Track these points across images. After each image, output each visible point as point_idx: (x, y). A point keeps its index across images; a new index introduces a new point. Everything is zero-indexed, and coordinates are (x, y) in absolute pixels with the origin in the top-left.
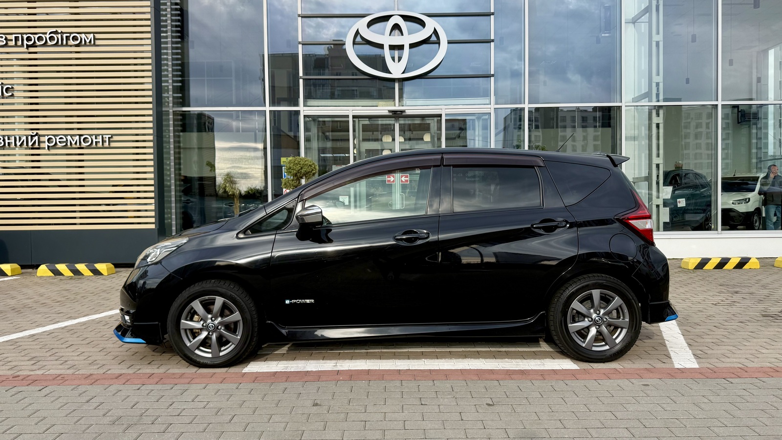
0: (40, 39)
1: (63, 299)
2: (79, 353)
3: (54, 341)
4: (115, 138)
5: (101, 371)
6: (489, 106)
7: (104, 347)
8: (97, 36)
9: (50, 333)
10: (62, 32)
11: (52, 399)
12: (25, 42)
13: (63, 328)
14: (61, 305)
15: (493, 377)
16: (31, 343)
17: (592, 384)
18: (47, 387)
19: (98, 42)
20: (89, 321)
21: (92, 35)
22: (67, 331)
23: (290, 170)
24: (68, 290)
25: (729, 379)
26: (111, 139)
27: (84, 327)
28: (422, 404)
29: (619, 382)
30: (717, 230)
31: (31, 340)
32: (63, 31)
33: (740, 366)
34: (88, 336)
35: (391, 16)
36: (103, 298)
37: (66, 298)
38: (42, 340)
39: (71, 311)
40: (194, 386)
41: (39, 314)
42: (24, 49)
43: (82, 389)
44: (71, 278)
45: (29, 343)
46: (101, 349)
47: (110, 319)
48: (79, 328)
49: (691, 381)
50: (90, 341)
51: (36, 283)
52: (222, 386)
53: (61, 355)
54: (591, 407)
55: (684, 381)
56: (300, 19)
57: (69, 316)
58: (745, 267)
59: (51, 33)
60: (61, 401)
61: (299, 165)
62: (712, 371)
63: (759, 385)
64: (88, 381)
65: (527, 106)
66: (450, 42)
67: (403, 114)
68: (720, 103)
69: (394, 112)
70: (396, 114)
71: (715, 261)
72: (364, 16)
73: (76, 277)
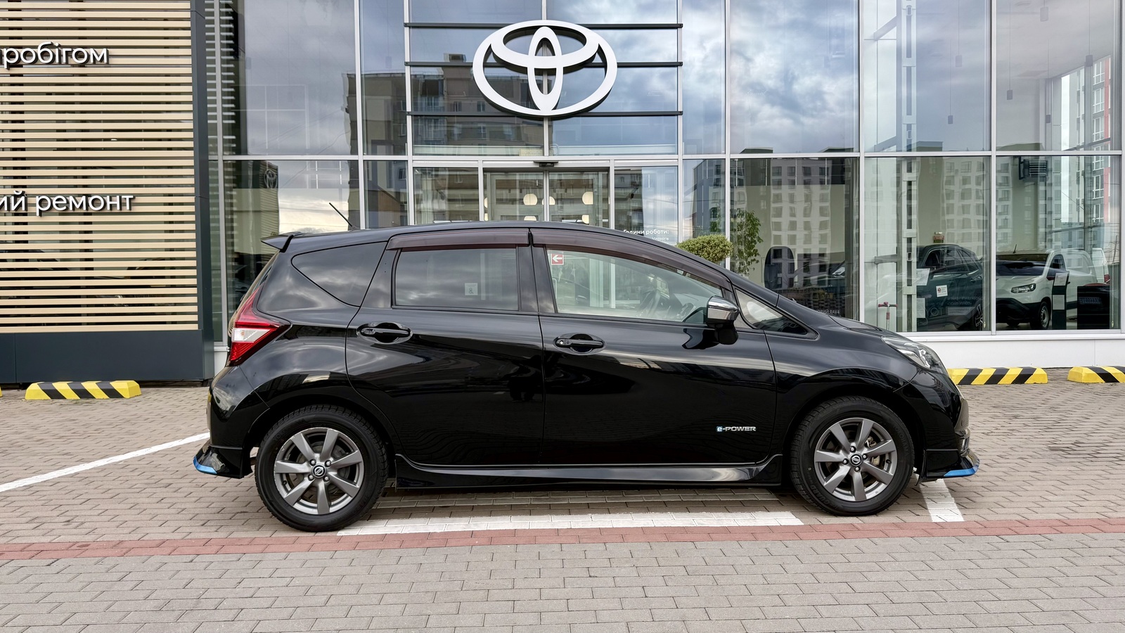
1: (68, 434)
2: (100, 511)
3: (62, 494)
4: (139, 200)
5: (135, 537)
6: (676, 157)
7: (136, 502)
8: (112, 51)
9: (54, 483)
11: (69, 577)
13: (72, 476)
14: (66, 442)
15: (687, 537)
16: (28, 497)
17: (821, 545)
18: (58, 560)
19: (113, 61)
20: (109, 464)
22: (79, 479)
24: (74, 420)
25: (1003, 537)
26: (133, 201)
27: (102, 474)
28: (590, 576)
29: (857, 541)
30: (990, 330)
31: (27, 493)
33: (1019, 518)
34: (111, 487)
36: (127, 432)
37: (73, 431)
38: (44, 493)
39: (81, 451)
40: (269, 556)
41: (34, 455)
42: (4, 70)
43: (109, 562)
44: (76, 403)
45: (24, 498)
46: (132, 505)
47: (140, 462)
48: (96, 475)
49: (953, 540)
50: (114, 494)
51: (25, 411)
52: (311, 555)
53: (74, 514)
54: (820, 577)
55: (944, 540)
56: (407, 29)
57: (80, 457)
58: (1029, 381)
60: (82, 580)
62: (981, 526)
63: (1043, 544)
64: (117, 551)
65: (728, 157)
66: (620, 65)
67: (555, 166)
68: (994, 153)
69: (543, 164)
70: (545, 166)
71: (988, 372)
72: (498, 27)
73: (83, 401)
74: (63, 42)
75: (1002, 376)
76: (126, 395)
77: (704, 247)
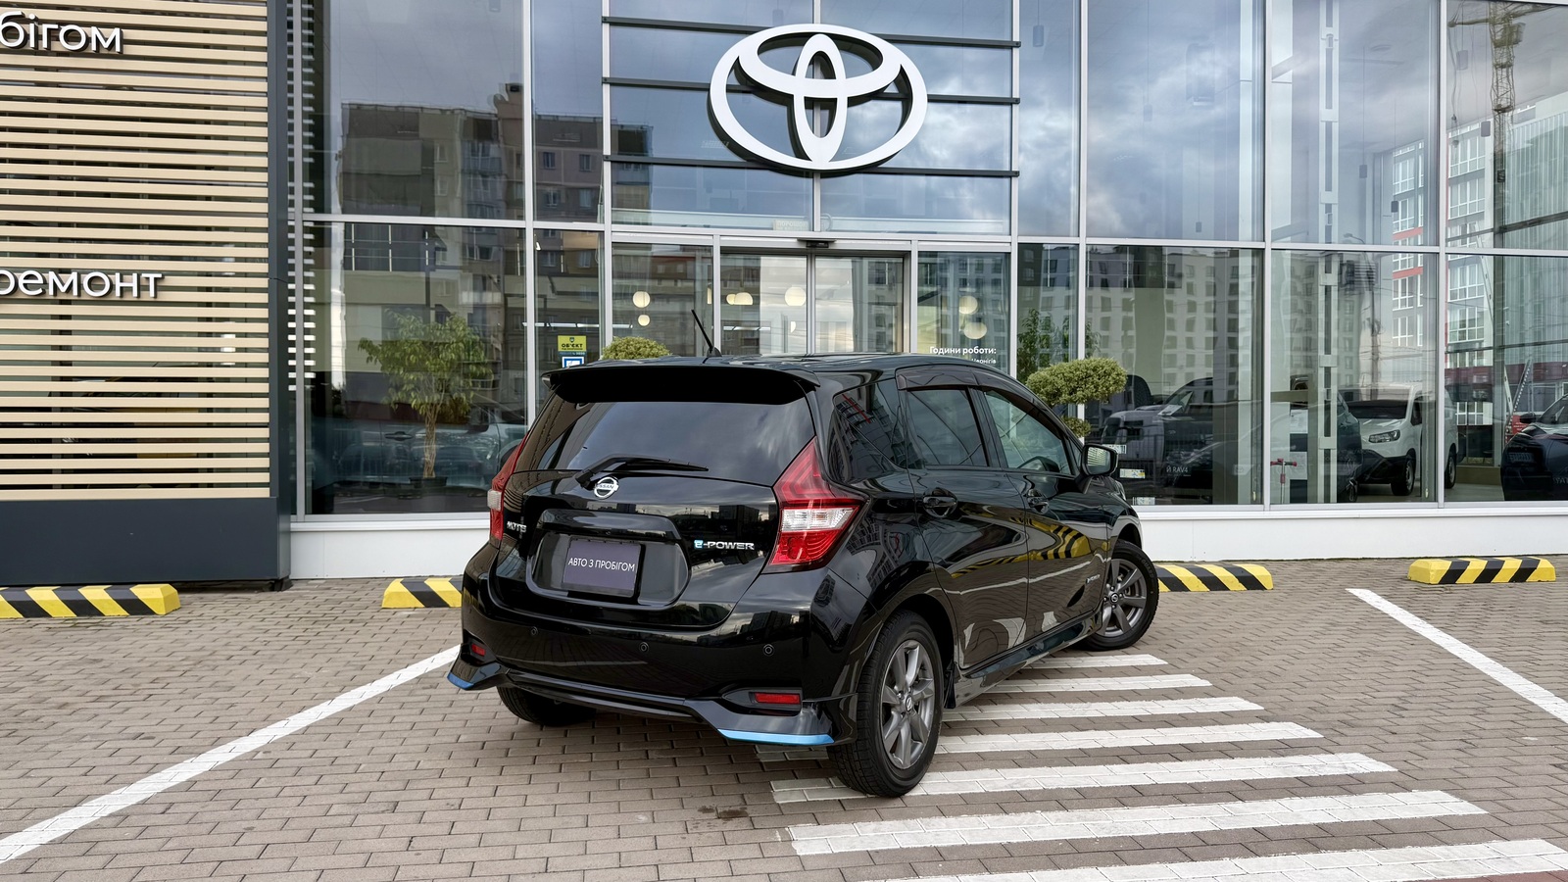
3: (201, 834)
4: (170, 281)
6: (1008, 239)
8: (130, 34)
14: (117, 710)
16: (138, 843)
19: (130, 50)
22: (207, 795)
24: (97, 661)
26: (160, 284)
30: (1437, 500)
32: (40, 17)
34: (286, 813)
36: (215, 685)
37: (112, 685)
38: (162, 832)
39: (160, 729)
41: (78, 741)
44: (76, 625)
47: (294, 754)
50: (308, 832)
56: (606, 27)
57: (169, 744)
65: (1083, 242)
66: (932, 99)
67: (831, 247)
68: (1442, 249)
69: (811, 243)
70: (815, 247)
71: (1477, 567)
72: (748, 31)
73: (83, 620)
74: (43, 14)
76: (159, 608)
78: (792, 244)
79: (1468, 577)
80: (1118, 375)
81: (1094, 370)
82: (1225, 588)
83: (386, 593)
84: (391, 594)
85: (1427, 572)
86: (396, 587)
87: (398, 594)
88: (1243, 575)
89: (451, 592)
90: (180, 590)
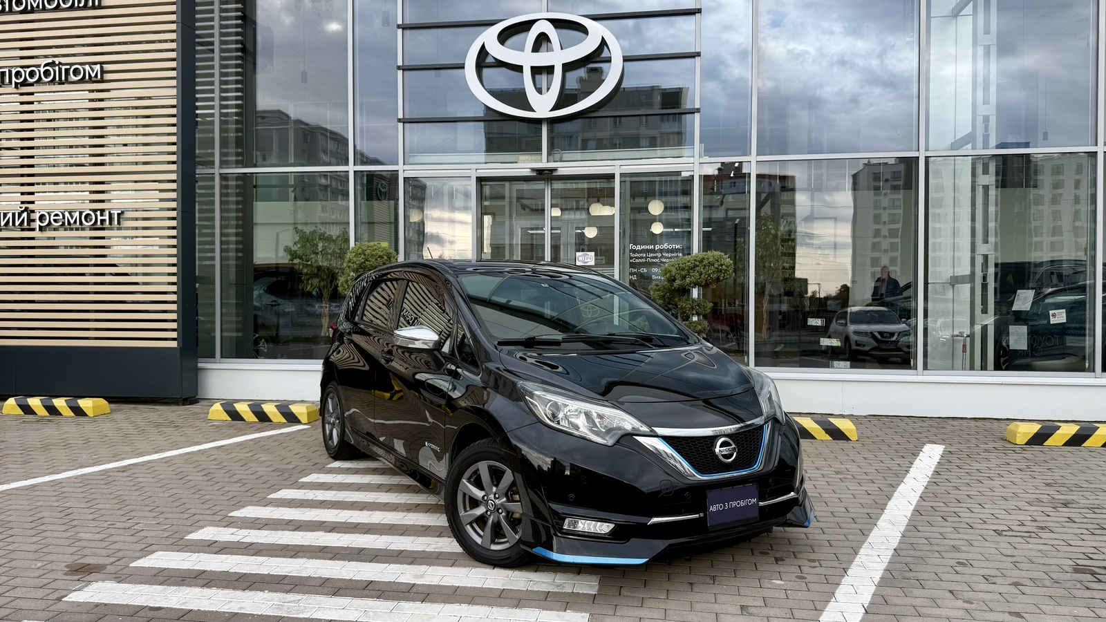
0: (32, 74)
4: (126, 215)
6: (691, 161)
8: (107, 67)
10: (60, 63)
12: (14, 79)
19: (108, 77)
21: (99, 65)
23: (350, 264)
26: (121, 216)
30: (1094, 371)
32: (63, 62)
35: (534, 21)
42: (12, 89)
56: (400, 31)
59: (46, 65)
61: (363, 256)
67: (555, 174)
68: (1101, 149)
69: (540, 172)
70: (541, 174)
71: (1069, 431)
72: (491, 24)
73: (52, 418)
75: (1088, 436)
76: (90, 413)
77: (695, 266)
78: (526, 172)
79: (1058, 439)
80: (722, 265)
81: (701, 261)
82: (812, 437)
83: (211, 410)
84: (212, 411)
85: (1014, 434)
86: (217, 407)
87: (217, 411)
88: (830, 427)
89: (247, 411)
90: (110, 402)
